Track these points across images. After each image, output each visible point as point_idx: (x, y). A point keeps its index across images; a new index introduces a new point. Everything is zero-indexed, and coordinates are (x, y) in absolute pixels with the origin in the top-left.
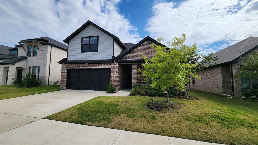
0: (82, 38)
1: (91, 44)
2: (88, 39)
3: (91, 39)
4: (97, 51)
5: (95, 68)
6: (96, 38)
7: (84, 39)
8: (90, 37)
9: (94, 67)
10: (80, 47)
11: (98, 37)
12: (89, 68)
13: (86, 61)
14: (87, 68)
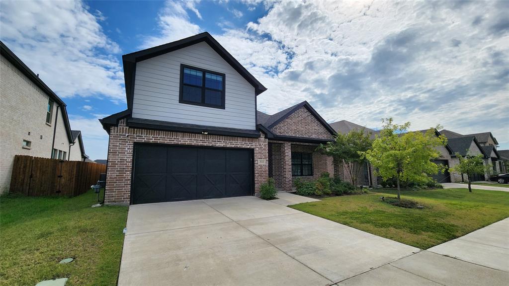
0: (183, 67)
1: (208, 89)
2: (200, 74)
3: (208, 76)
4: (222, 106)
5: (222, 145)
6: (220, 79)
7: (187, 71)
8: (204, 72)
9: (221, 143)
10: (178, 89)
11: (223, 76)
12: (205, 144)
13: (204, 126)
14: (200, 143)
